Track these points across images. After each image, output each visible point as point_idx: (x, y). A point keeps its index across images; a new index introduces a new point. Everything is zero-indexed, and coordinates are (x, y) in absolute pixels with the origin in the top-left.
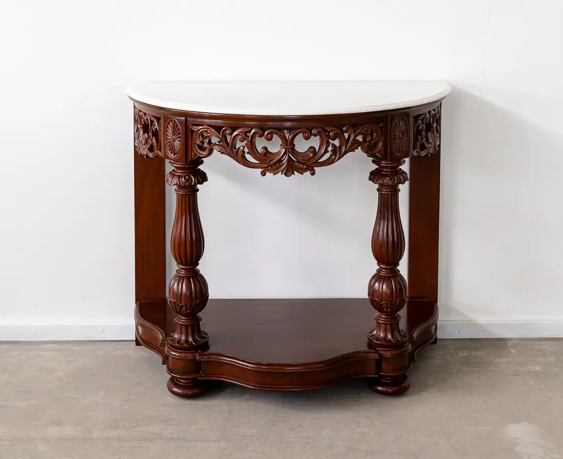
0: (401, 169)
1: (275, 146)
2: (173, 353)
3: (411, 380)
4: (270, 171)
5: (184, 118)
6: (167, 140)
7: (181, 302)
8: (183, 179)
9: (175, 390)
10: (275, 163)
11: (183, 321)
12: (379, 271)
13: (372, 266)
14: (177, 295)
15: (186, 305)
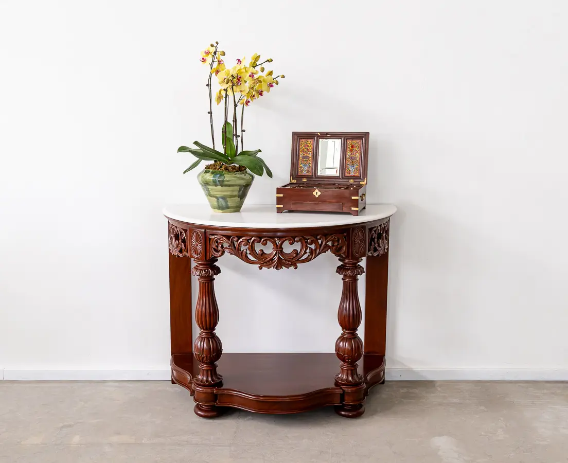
0: (359, 265)
1: (269, 249)
2: (198, 389)
3: (366, 407)
4: (265, 266)
5: (203, 230)
6: (192, 244)
7: (203, 354)
8: (204, 272)
9: (199, 413)
10: (269, 261)
11: (205, 367)
12: (343, 334)
13: (339, 331)
14: (200, 350)
15: (207, 356)
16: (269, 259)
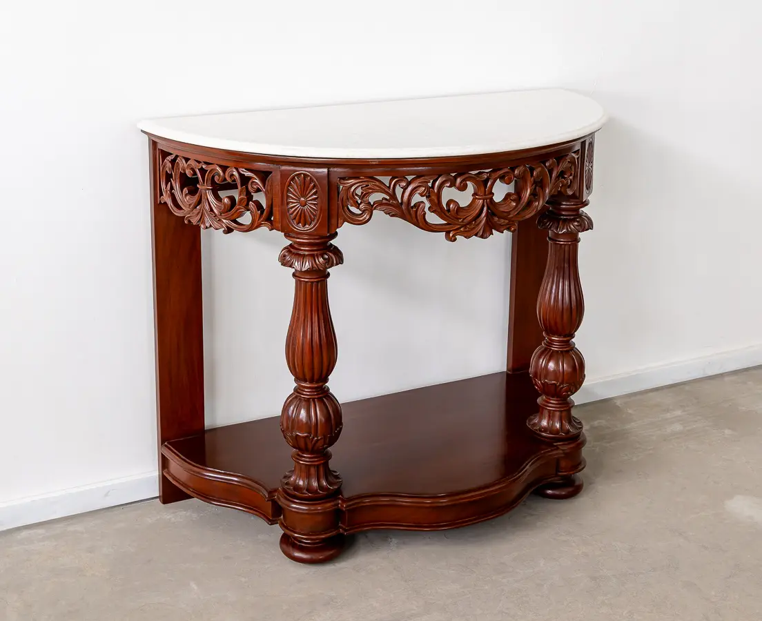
1: (464, 198)
2: (295, 506)
4: (462, 234)
5: (325, 170)
6: (288, 203)
7: (316, 435)
9: (297, 554)
10: (470, 223)
11: (307, 460)
14: (310, 427)
15: (325, 437)
16: (470, 218)
